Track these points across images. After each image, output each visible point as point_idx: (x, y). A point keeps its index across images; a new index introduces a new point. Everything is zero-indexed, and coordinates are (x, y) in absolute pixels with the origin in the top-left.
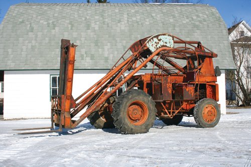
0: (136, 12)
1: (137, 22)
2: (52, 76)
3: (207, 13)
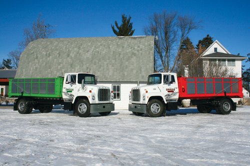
0: (101, 45)
1: (98, 52)
3: (146, 44)
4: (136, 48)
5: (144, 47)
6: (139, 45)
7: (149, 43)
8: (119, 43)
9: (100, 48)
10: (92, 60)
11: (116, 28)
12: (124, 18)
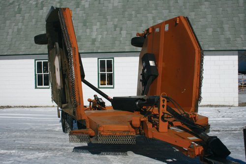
2: (37, 61)
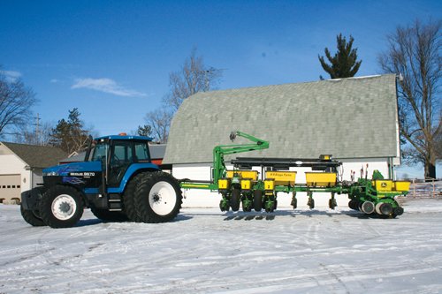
0: (301, 96)
1: (297, 109)
2: (212, 169)
3: (381, 90)
4: (362, 98)
5: (376, 95)
6: (368, 92)
7: (386, 88)
8: (332, 92)
9: (300, 103)
10: (287, 124)
11: (327, 61)
12: (340, 42)
